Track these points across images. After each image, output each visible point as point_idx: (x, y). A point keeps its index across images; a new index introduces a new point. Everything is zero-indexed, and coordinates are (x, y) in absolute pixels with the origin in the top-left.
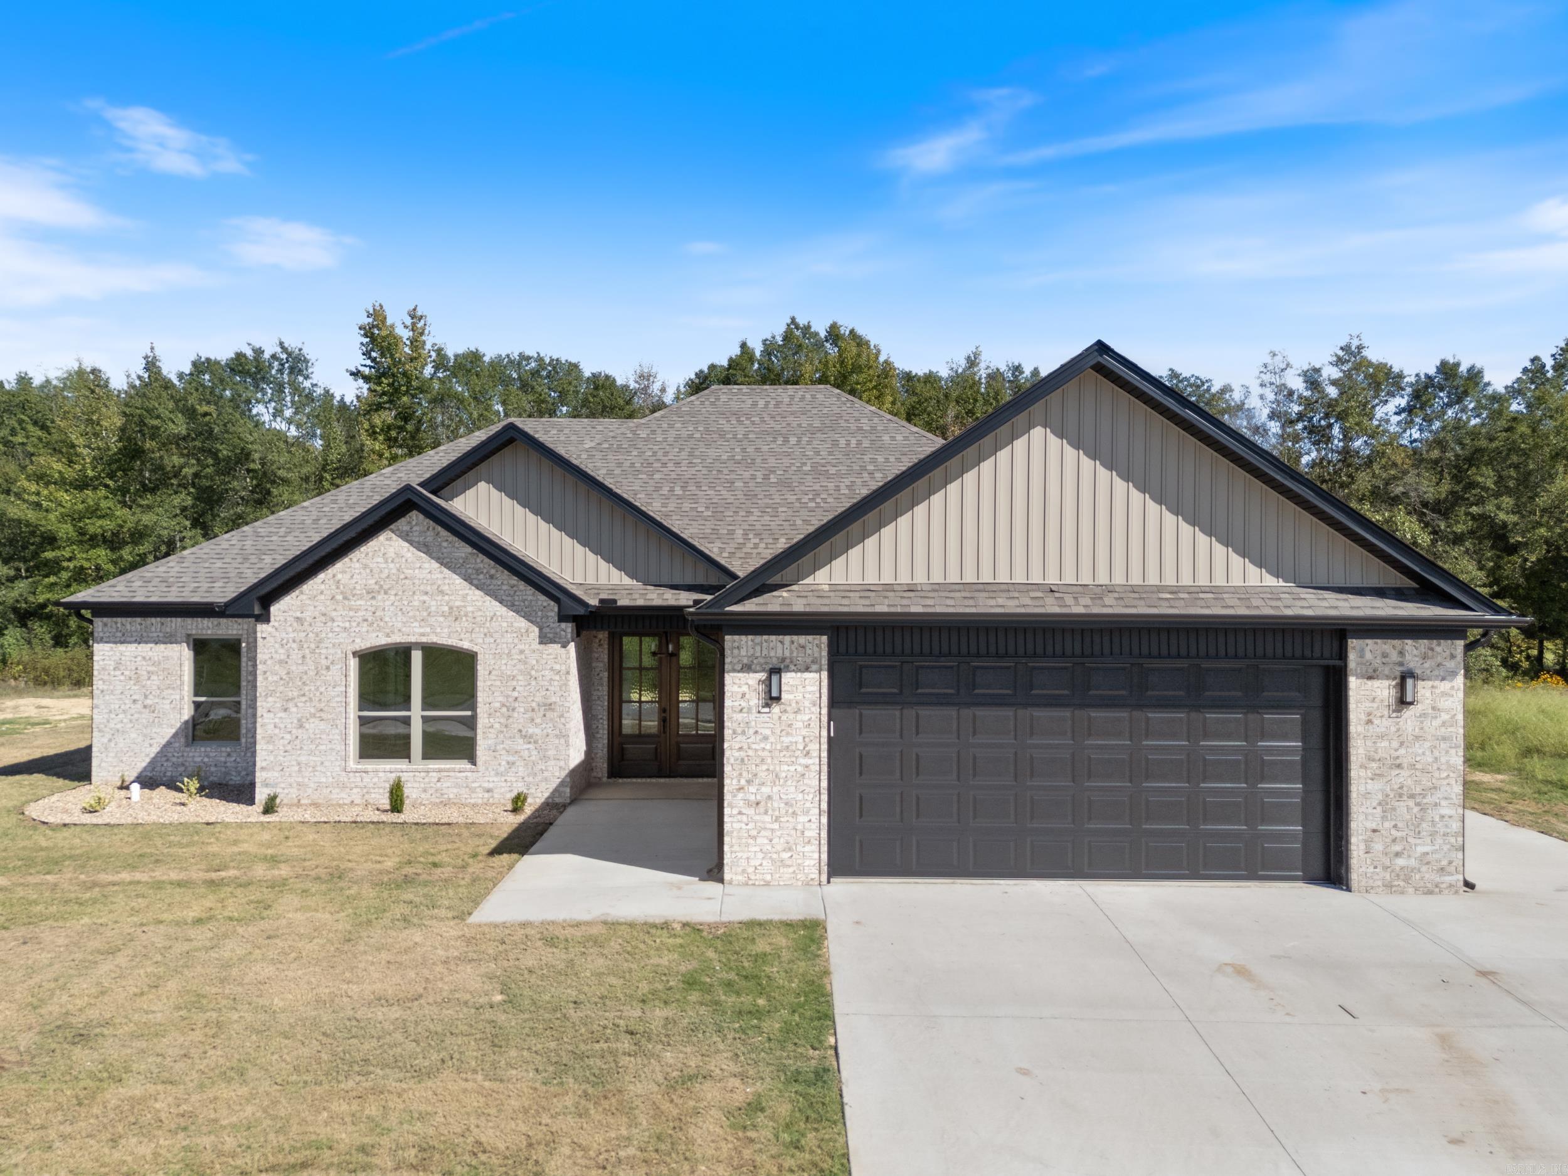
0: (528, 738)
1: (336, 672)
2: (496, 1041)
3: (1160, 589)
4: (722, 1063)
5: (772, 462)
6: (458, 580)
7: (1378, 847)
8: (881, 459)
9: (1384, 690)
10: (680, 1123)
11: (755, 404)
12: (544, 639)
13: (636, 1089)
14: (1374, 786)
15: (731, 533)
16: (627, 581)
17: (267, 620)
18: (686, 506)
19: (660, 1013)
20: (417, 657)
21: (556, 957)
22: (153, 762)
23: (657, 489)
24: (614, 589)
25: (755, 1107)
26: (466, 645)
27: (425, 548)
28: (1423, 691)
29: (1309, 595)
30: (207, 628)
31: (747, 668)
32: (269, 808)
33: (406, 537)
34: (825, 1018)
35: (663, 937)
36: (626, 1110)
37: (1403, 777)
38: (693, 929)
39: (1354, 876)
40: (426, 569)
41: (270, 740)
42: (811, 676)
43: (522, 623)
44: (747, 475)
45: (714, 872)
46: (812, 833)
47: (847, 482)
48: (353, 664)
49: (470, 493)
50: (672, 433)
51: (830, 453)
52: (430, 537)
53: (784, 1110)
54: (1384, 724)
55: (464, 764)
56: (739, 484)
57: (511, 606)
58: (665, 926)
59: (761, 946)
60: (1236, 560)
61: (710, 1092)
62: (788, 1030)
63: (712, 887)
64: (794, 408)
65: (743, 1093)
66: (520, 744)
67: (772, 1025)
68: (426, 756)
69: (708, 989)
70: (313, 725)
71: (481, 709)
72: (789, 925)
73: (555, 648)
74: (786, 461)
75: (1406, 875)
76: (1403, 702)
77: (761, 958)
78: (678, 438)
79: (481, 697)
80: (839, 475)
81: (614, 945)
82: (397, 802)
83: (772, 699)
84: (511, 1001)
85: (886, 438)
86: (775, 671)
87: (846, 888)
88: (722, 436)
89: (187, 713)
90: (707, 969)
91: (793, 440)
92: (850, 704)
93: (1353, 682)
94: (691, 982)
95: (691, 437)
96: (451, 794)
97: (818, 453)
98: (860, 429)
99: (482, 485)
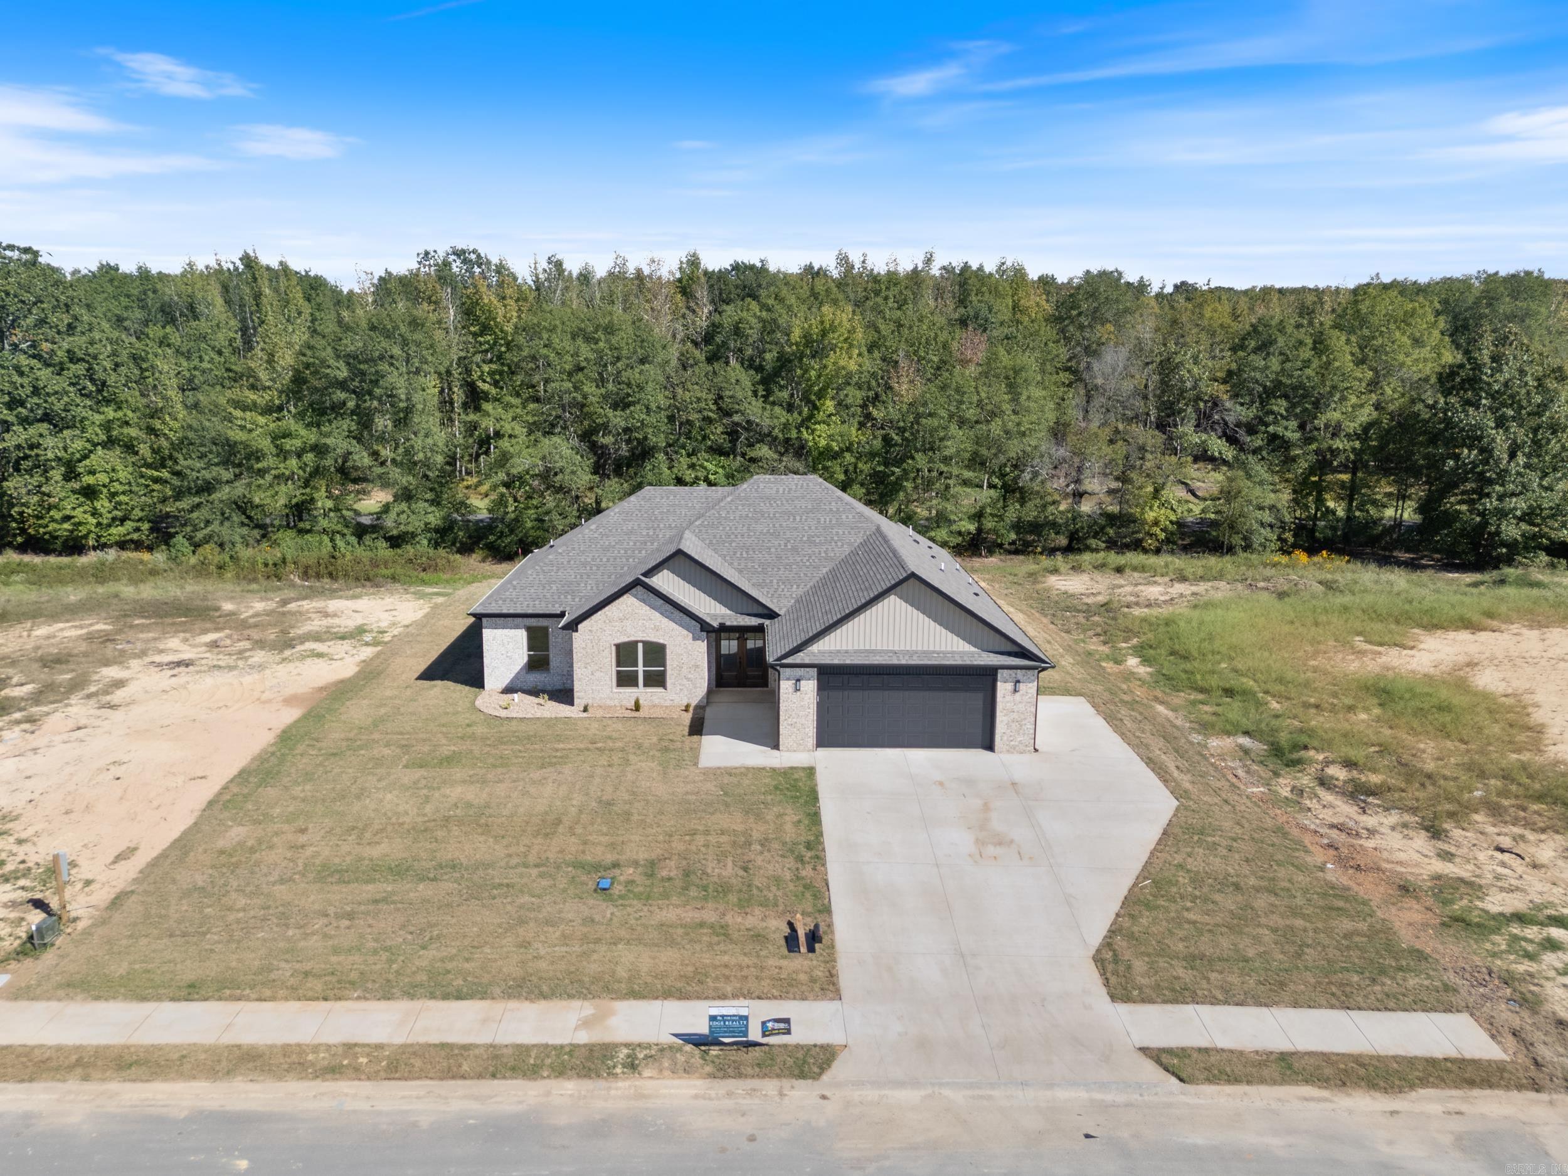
0: (688, 679)
1: (607, 652)
2: (727, 805)
3: (934, 652)
4: (789, 811)
5: (788, 534)
6: (658, 614)
7: (1005, 738)
8: (841, 532)
9: (1010, 686)
10: (781, 825)
11: (778, 491)
12: (694, 639)
13: (768, 817)
14: (1005, 719)
15: (771, 581)
16: (728, 612)
17: (577, 631)
18: (750, 565)
19: (769, 797)
20: (640, 646)
21: (734, 780)
22: (512, 681)
23: (735, 553)
24: (723, 616)
25: (799, 821)
26: (661, 641)
27: (643, 601)
28: (1022, 686)
29: (985, 655)
30: (533, 622)
31: (788, 679)
32: (585, 710)
33: (635, 596)
34: (816, 799)
35: (764, 773)
36: (766, 822)
37: (1015, 715)
38: (773, 770)
39: (996, 748)
40: (644, 610)
41: (580, 680)
42: (811, 682)
43: (685, 632)
44: (776, 543)
45: (776, 747)
46: (810, 734)
47: (824, 549)
48: (614, 648)
49: (660, 574)
50: (738, 513)
51: (816, 528)
52: (645, 596)
53: (807, 822)
54: (1009, 698)
55: (661, 690)
56: (773, 550)
57: (681, 625)
58: (764, 769)
59: (796, 776)
60: (961, 641)
61: (787, 818)
62: (806, 802)
63: (775, 752)
64: (798, 494)
65: (796, 818)
66: (685, 682)
67: (802, 801)
68: (645, 685)
69: (781, 790)
70: (598, 674)
71: (668, 668)
72: (804, 769)
73: (699, 642)
74: (795, 534)
75: (1014, 747)
76: (1015, 691)
77: (796, 780)
78: (741, 516)
79: (668, 662)
80: (821, 544)
81: (750, 775)
82: (637, 707)
83: (797, 690)
84: (726, 794)
85: (844, 517)
86: (798, 680)
87: (823, 752)
88: (763, 515)
89: (525, 659)
90: (780, 784)
91: (798, 518)
92: (824, 690)
93: (999, 684)
94: (776, 788)
95: (747, 516)
96: (657, 702)
97: (810, 528)
98: (831, 510)
99: (665, 571)
